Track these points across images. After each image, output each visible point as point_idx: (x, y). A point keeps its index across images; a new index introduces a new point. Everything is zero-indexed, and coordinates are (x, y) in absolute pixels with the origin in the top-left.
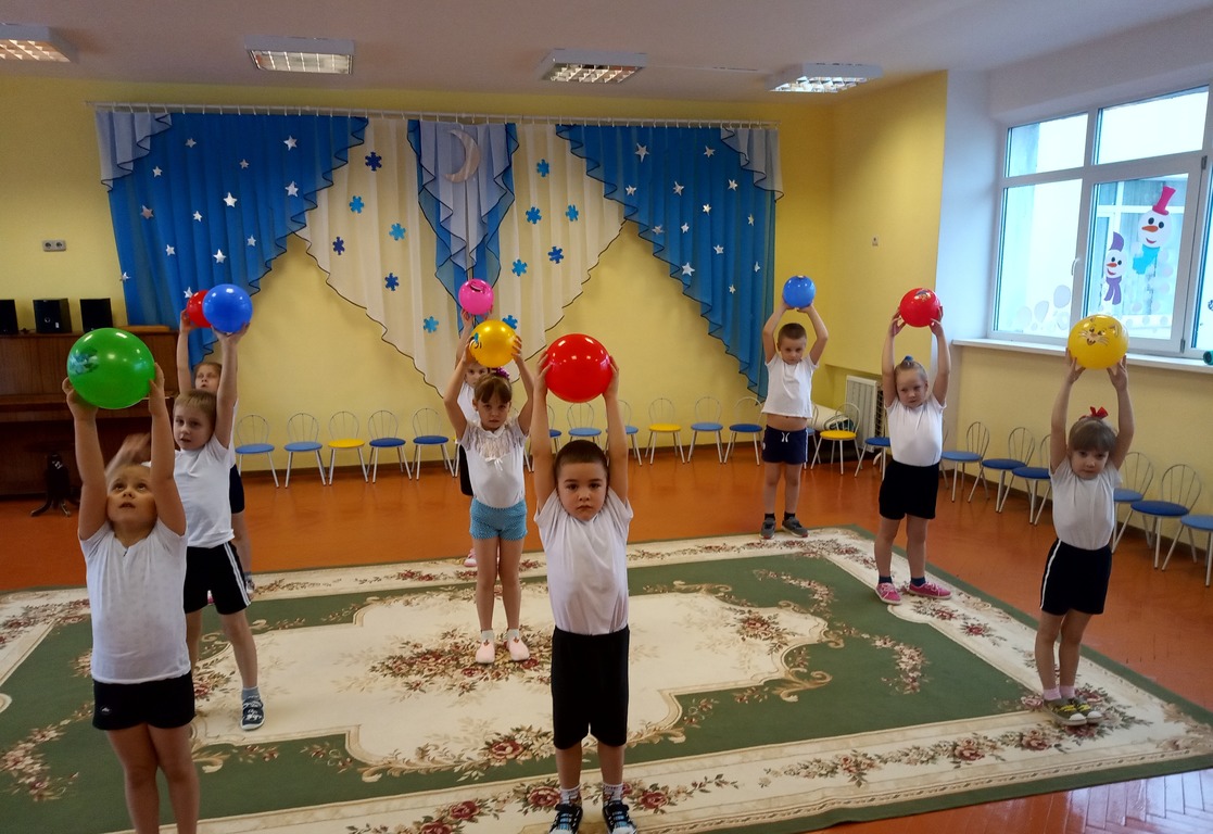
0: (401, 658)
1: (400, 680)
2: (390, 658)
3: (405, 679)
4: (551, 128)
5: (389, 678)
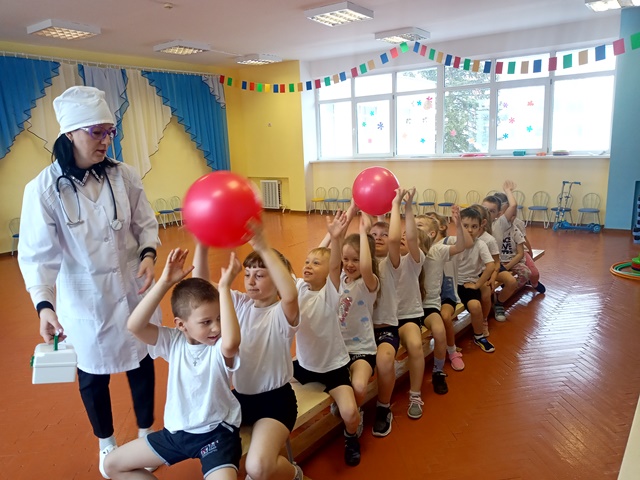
4: (139, 72)
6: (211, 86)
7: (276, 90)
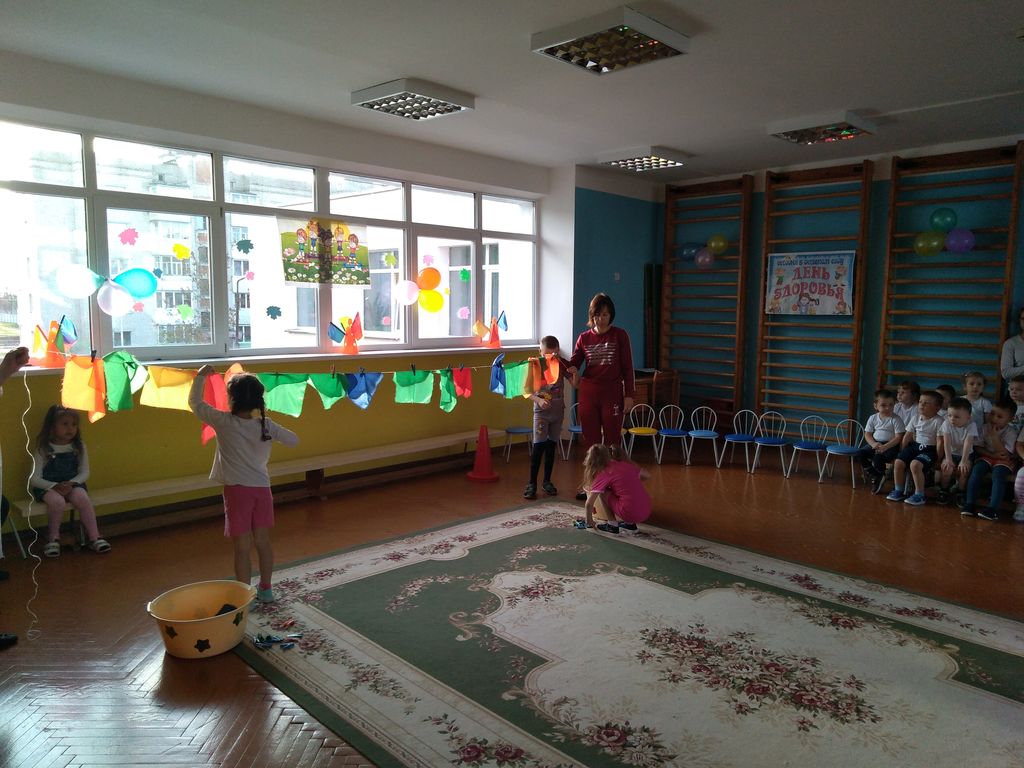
0: (835, 715)
1: (861, 695)
2: (844, 721)
3: (856, 693)
5: (869, 703)
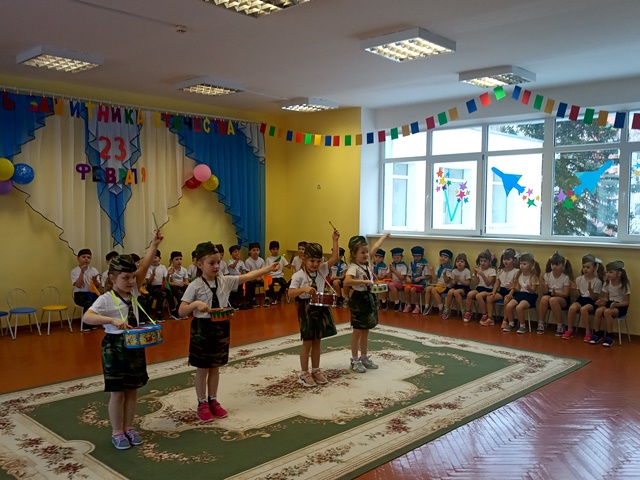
6: (248, 135)
7: (328, 143)
